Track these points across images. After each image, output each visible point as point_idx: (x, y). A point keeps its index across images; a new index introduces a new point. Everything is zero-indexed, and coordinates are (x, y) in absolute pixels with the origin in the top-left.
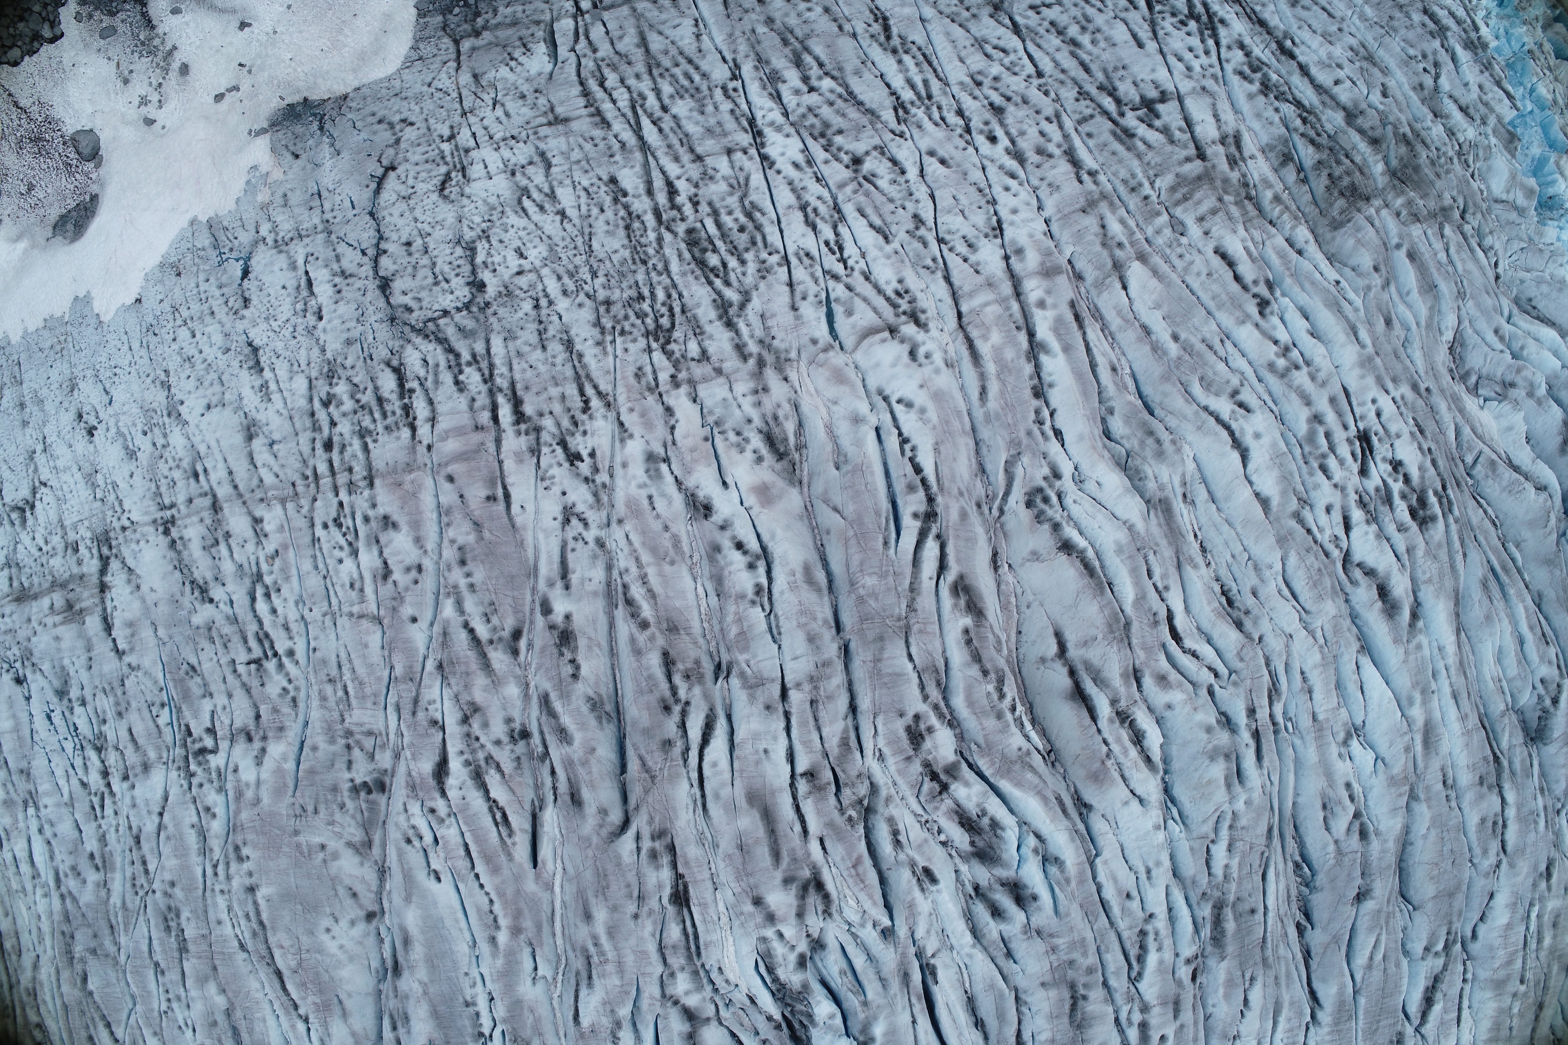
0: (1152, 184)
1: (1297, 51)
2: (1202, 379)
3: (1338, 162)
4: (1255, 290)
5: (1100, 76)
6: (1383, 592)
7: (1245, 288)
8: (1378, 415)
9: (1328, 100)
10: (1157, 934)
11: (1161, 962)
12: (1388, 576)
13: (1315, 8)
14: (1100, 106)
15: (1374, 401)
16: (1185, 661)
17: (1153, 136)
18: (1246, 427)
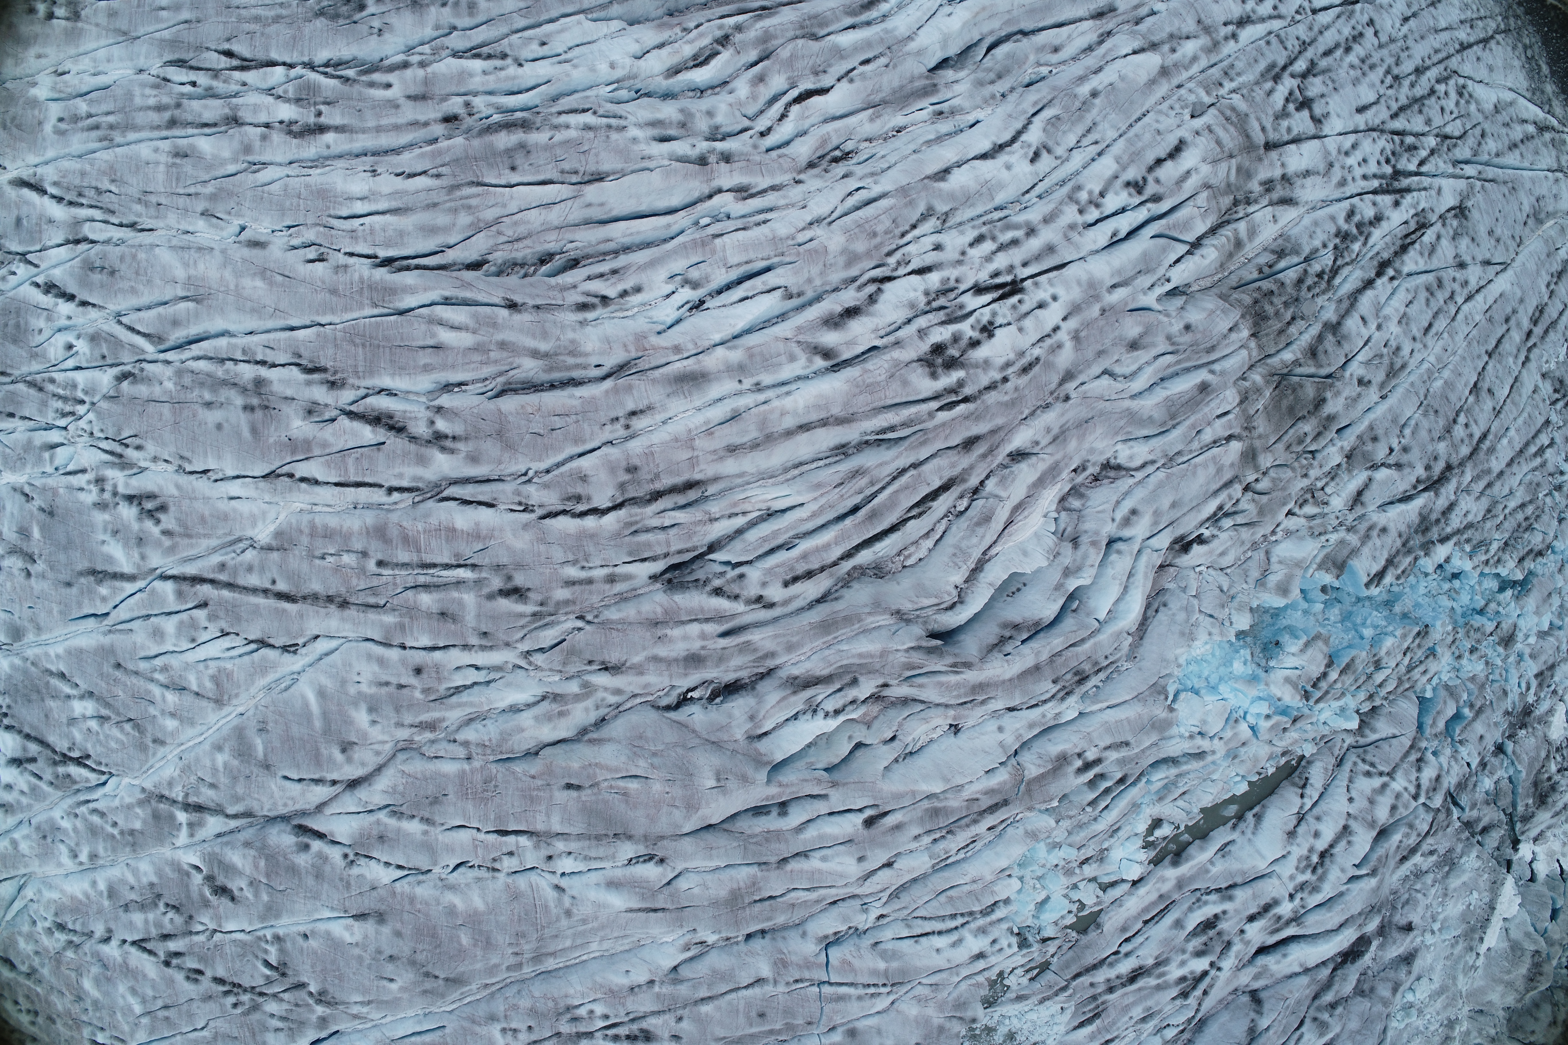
0: (1234, 91)
1: (1385, 279)
2: (1057, 118)
3: (1286, 304)
4: (1150, 179)
5: (1323, 63)
6: (851, 312)
7: (1151, 169)
8: (1041, 306)
9: (1345, 305)
10: (501, 69)
11: (471, 75)
12: (868, 314)
13: (1430, 314)
14: (1296, 59)
15: (1055, 298)
16: (779, 107)
17: (1279, 98)
18: (1016, 156)
